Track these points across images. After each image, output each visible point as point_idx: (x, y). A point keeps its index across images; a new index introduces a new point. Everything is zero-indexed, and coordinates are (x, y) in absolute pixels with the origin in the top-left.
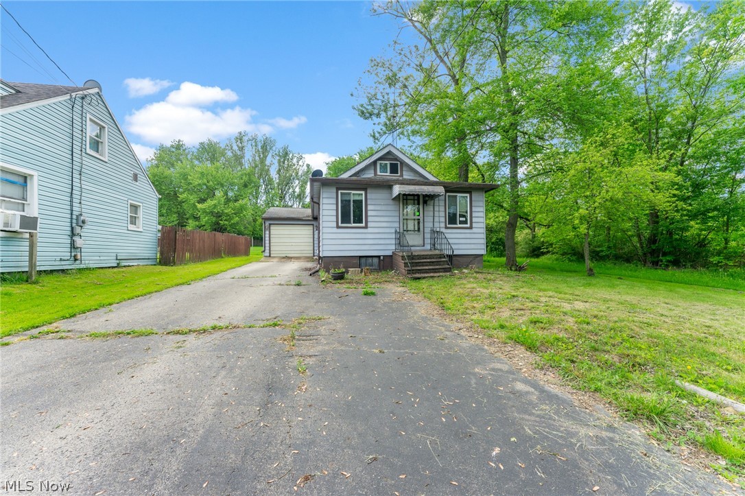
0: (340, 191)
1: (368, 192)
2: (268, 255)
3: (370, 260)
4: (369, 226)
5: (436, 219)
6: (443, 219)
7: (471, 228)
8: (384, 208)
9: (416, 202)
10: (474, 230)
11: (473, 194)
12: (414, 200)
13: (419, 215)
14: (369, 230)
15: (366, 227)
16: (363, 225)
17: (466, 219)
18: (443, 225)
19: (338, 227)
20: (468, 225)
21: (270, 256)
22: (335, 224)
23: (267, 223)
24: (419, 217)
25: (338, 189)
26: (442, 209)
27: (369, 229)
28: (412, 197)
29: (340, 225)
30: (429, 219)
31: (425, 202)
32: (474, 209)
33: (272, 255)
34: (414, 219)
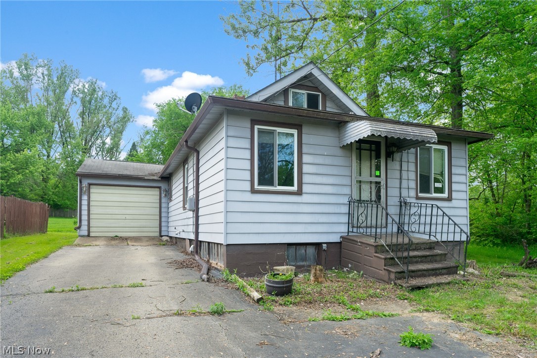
0: (256, 127)
1: (304, 130)
2: (86, 233)
3: (302, 251)
4: (304, 191)
5: (405, 184)
6: (412, 184)
7: (449, 199)
8: (328, 160)
9: (373, 153)
10: (454, 203)
11: (454, 147)
12: (371, 150)
13: (379, 176)
14: (304, 198)
15: (299, 192)
16: (295, 188)
17: (443, 186)
18: (413, 193)
19: (253, 191)
20: (446, 195)
21: (89, 236)
22: (247, 186)
23: (85, 183)
24: (378, 180)
25: (254, 122)
26: (412, 167)
27: (304, 195)
28: (367, 146)
29: (256, 187)
30: (394, 183)
31: (389, 155)
32: (454, 170)
33: (92, 234)
34: (371, 182)
